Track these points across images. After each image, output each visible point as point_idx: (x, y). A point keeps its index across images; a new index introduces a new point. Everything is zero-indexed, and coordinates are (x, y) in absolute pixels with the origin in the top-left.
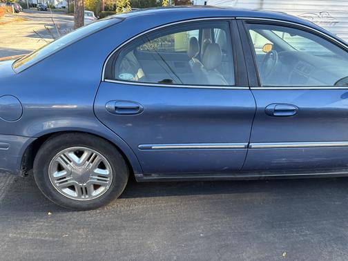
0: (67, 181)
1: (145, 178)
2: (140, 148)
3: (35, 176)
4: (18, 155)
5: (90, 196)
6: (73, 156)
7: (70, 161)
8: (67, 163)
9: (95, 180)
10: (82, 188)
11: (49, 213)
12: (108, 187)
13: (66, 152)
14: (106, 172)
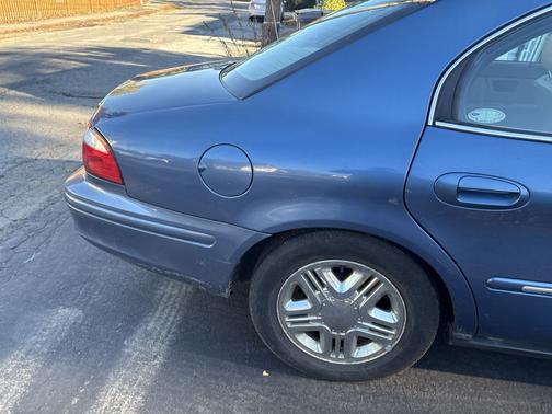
0: (307, 322)
1: (473, 342)
2: (491, 285)
3: (251, 302)
4: (229, 261)
5: (348, 357)
6: (330, 276)
7: (322, 285)
8: (315, 288)
9: (364, 328)
10: (334, 340)
11: (265, 373)
12: (389, 348)
13: (317, 266)
14: (389, 317)
